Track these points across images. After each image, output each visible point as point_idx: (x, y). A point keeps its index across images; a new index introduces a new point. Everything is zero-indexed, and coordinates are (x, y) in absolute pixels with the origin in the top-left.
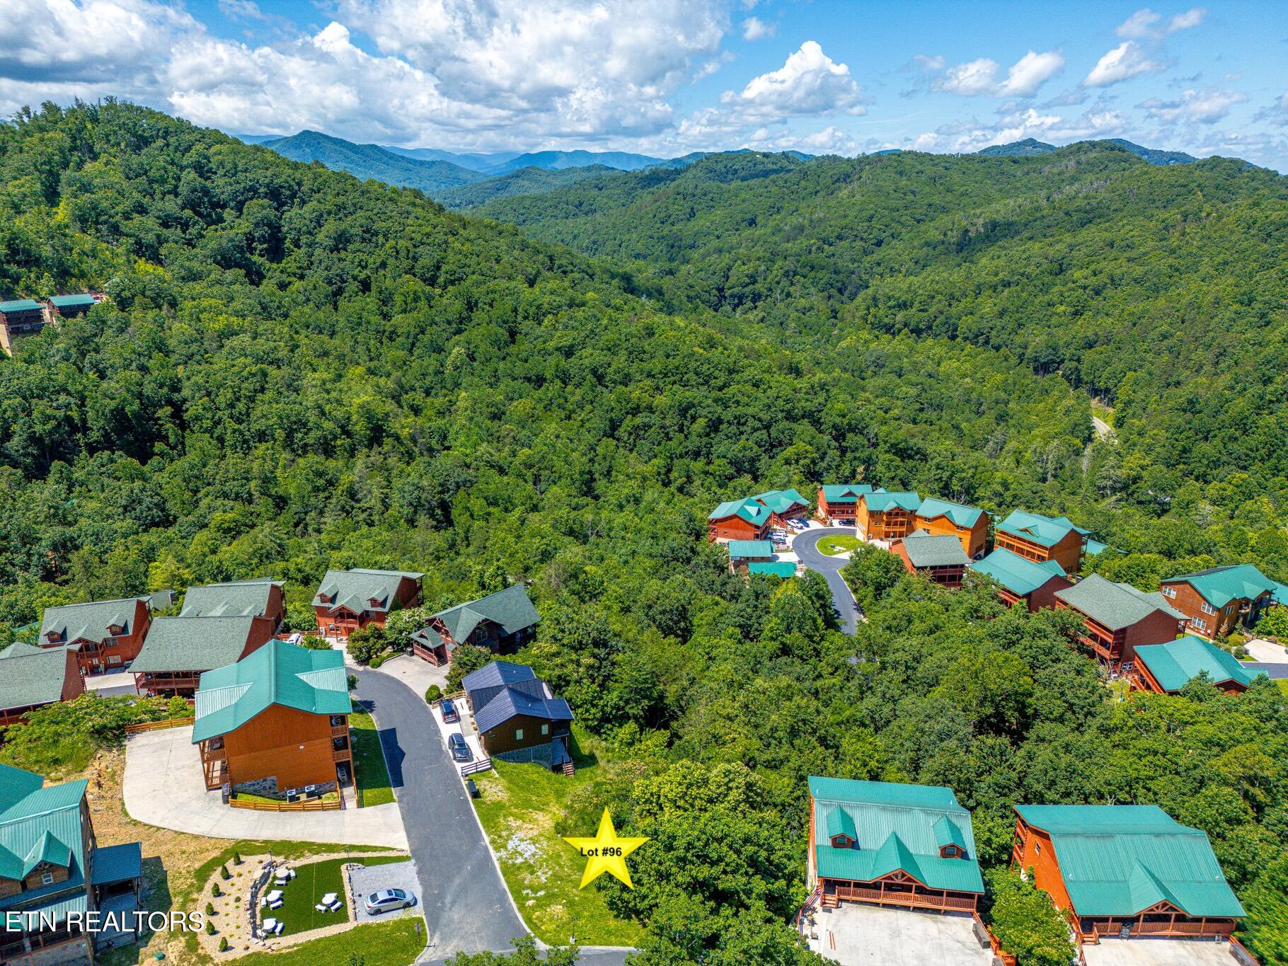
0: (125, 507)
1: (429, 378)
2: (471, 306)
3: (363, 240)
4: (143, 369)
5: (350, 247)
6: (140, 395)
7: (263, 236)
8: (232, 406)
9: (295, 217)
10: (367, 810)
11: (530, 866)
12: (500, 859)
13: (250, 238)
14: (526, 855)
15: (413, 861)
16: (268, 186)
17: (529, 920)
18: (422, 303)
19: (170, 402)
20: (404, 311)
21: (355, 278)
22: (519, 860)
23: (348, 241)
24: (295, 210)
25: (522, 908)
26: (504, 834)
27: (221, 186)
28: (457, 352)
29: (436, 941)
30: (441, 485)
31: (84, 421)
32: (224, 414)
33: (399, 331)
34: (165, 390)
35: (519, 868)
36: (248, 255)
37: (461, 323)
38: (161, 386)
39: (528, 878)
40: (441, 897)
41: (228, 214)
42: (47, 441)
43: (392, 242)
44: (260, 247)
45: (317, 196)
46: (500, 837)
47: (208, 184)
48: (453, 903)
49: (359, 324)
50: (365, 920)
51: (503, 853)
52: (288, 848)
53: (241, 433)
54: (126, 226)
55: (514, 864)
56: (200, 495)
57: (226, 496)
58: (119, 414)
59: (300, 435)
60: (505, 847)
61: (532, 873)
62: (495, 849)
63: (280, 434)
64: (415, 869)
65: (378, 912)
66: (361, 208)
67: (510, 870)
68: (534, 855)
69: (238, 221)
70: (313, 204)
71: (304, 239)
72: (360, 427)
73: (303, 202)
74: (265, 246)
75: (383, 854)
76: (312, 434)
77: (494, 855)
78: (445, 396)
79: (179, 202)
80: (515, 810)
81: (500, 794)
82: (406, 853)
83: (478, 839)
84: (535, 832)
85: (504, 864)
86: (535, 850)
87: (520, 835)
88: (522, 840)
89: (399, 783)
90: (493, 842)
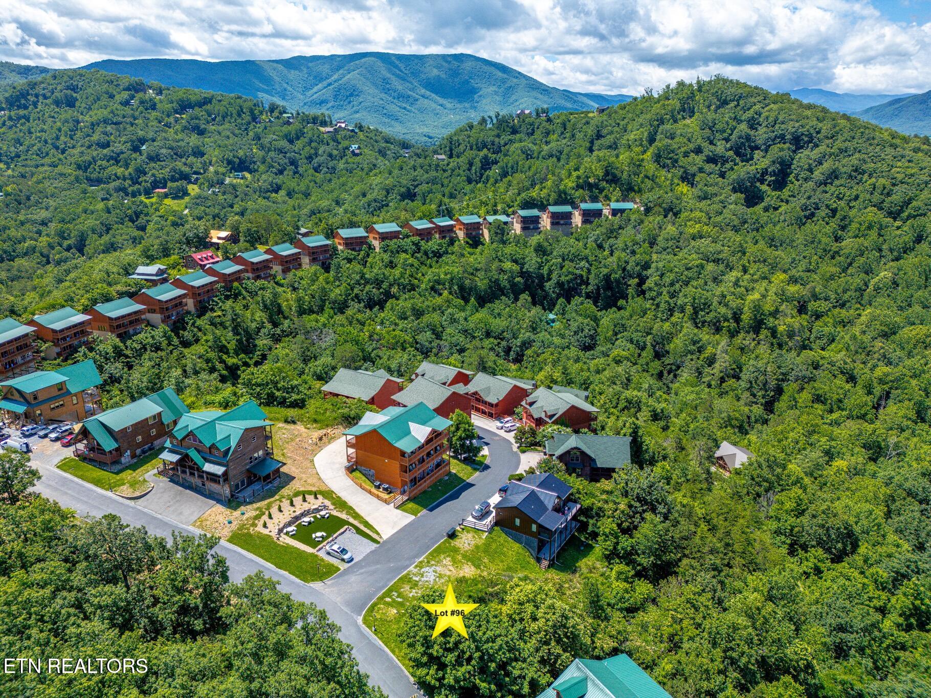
0: (575, 332)
1: (849, 293)
2: (919, 239)
3: (850, 177)
4: (633, 253)
5: (837, 182)
6: (624, 269)
7: (774, 171)
8: (672, 284)
9: (805, 156)
10: (398, 511)
11: (416, 585)
12: (410, 571)
13: (765, 172)
14: (424, 579)
15: (378, 546)
16: (793, 134)
17: (374, 606)
18: (873, 234)
19: (639, 276)
20: (856, 237)
21: (827, 206)
22: (417, 579)
23: (837, 177)
24: (806, 152)
25: (381, 598)
26: (433, 563)
27: (761, 135)
28: (884, 274)
29: (329, 583)
30: (783, 374)
31: (588, 279)
32: (665, 291)
33: (842, 253)
34: (639, 268)
35: (410, 582)
36: (758, 184)
37: (905, 252)
38: (637, 265)
39: (406, 589)
40: (362, 567)
41: (757, 154)
42: (566, 286)
43: (873, 180)
44: (770, 179)
45: (827, 141)
46: (428, 562)
47: (752, 133)
48: (362, 574)
49: (812, 242)
50: (322, 554)
51: (416, 570)
52: (341, 504)
53: (669, 304)
54: (683, 161)
55: (411, 578)
56: (619, 336)
57: (631, 341)
58: (607, 278)
59: (703, 313)
60: (421, 568)
61: (412, 588)
62: (416, 566)
63: (689, 309)
64: (373, 549)
65: (329, 553)
66: (859, 152)
67: (405, 579)
68: (427, 581)
69: (762, 159)
70: (822, 148)
71: (802, 175)
72: (746, 317)
73: (817, 146)
74: (773, 178)
75: (371, 533)
76: (712, 315)
77: (411, 568)
78: (857, 309)
79: (728, 146)
80: (460, 557)
81: (466, 545)
82: (381, 541)
83: (418, 555)
84: (448, 573)
85: (408, 574)
86: (432, 580)
87: (439, 569)
88: (435, 572)
89: (431, 510)
90: (421, 562)
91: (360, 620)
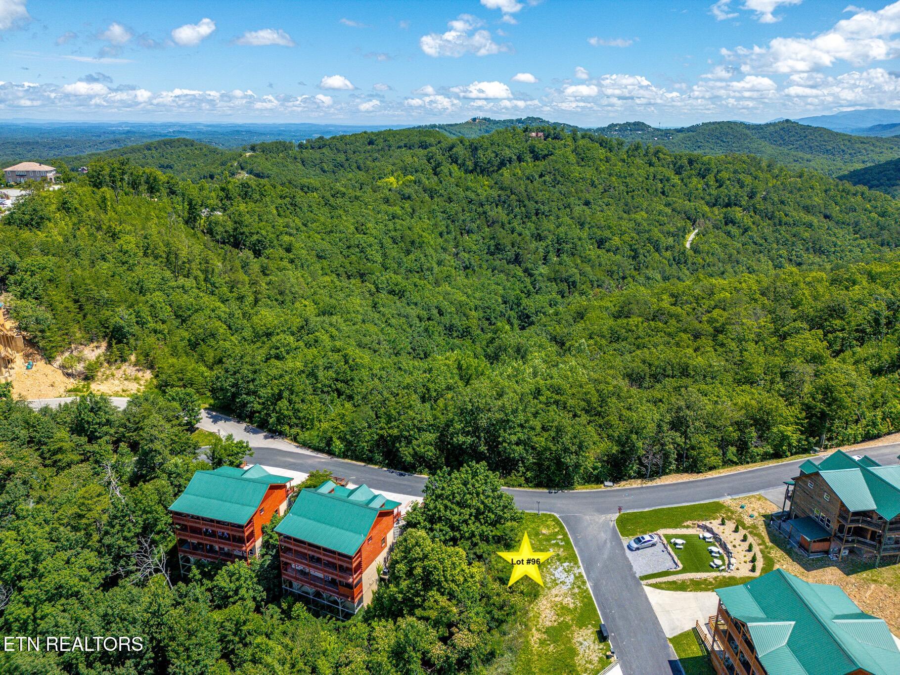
11: (559, 560)
12: (579, 567)
14: (561, 569)
15: (638, 576)
17: (562, 527)
22: (566, 564)
25: (565, 535)
26: (576, 590)
29: (612, 524)
35: (566, 558)
39: (561, 552)
40: (614, 548)
46: (579, 587)
48: (605, 543)
51: (576, 571)
55: (570, 562)
60: (576, 578)
61: (558, 555)
62: (582, 576)
64: (634, 570)
67: (572, 558)
68: (556, 568)
77: (582, 570)
80: (568, 618)
81: (581, 639)
82: (643, 582)
83: (596, 588)
84: (554, 591)
85: (576, 563)
86: (556, 573)
87: (565, 588)
88: (563, 583)
89: (672, 663)
90: (584, 583)
91: (557, 515)
